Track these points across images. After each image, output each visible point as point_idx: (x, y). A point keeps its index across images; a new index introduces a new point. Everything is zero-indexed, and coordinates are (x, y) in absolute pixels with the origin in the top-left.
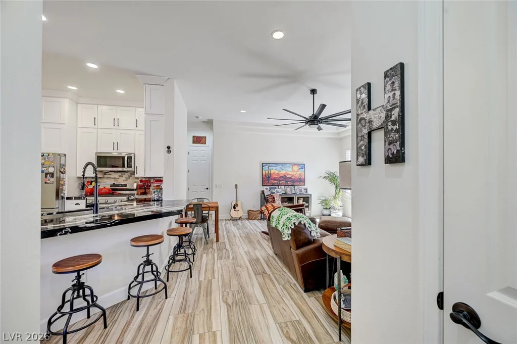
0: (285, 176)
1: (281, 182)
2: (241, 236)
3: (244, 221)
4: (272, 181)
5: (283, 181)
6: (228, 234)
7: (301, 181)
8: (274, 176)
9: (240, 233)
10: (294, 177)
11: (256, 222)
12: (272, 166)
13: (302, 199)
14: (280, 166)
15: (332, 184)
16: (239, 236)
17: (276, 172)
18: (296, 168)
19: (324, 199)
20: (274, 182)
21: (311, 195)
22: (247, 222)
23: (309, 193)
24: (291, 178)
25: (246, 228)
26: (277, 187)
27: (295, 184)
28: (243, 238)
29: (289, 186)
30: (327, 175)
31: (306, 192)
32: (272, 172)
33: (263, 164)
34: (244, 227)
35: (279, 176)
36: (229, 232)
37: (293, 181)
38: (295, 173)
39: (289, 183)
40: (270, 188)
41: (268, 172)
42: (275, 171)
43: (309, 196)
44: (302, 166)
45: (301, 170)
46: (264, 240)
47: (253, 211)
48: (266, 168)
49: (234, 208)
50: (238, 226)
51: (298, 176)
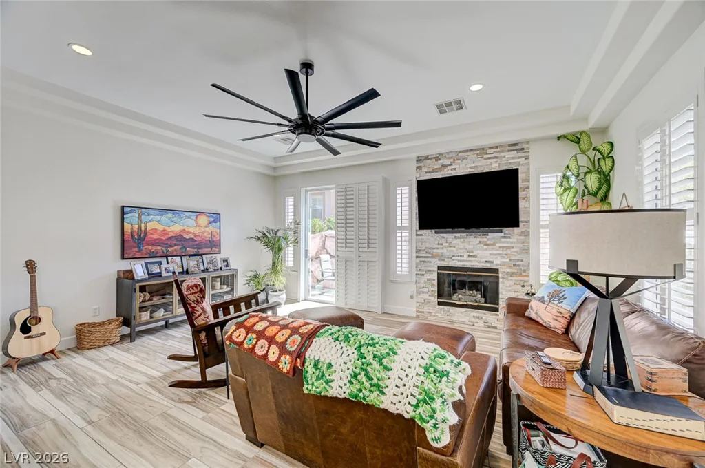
0: (180, 235)
1: (170, 249)
2: (90, 423)
3: (65, 360)
4: (150, 247)
5: (176, 247)
6: (26, 432)
7: (215, 245)
8: (155, 236)
9: (83, 414)
10: (200, 239)
11: (111, 352)
12: (149, 215)
13: (219, 279)
14: (170, 215)
15: (267, 249)
16: (82, 423)
17: (160, 228)
18: (203, 220)
19: (252, 274)
20: (153, 248)
21: (236, 270)
22: (79, 361)
23: (232, 265)
24: (192, 240)
25: (92, 383)
26: (164, 261)
27: (201, 251)
28: (108, 427)
29: (190, 256)
30: (260, 235)
31: (227, 266)
32: (150, 226)
33: (123, 207)
34: (80, 381)
35: (167, 236)
36: (24, 425)
37: (200, 245)
38: (202, 230)
39: (190, 250)
40: (146, 264)
41: (140, 228)
42: (155, 224)
43: (234, 273)
44: (216, 218)
45: (214, 224)
46: (185, 407)
47: (94, 325)
48: (131, 218)
49: (25, 329)
50: (53, 383)
51: (207, 236)
